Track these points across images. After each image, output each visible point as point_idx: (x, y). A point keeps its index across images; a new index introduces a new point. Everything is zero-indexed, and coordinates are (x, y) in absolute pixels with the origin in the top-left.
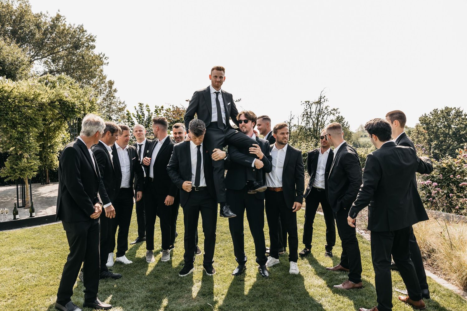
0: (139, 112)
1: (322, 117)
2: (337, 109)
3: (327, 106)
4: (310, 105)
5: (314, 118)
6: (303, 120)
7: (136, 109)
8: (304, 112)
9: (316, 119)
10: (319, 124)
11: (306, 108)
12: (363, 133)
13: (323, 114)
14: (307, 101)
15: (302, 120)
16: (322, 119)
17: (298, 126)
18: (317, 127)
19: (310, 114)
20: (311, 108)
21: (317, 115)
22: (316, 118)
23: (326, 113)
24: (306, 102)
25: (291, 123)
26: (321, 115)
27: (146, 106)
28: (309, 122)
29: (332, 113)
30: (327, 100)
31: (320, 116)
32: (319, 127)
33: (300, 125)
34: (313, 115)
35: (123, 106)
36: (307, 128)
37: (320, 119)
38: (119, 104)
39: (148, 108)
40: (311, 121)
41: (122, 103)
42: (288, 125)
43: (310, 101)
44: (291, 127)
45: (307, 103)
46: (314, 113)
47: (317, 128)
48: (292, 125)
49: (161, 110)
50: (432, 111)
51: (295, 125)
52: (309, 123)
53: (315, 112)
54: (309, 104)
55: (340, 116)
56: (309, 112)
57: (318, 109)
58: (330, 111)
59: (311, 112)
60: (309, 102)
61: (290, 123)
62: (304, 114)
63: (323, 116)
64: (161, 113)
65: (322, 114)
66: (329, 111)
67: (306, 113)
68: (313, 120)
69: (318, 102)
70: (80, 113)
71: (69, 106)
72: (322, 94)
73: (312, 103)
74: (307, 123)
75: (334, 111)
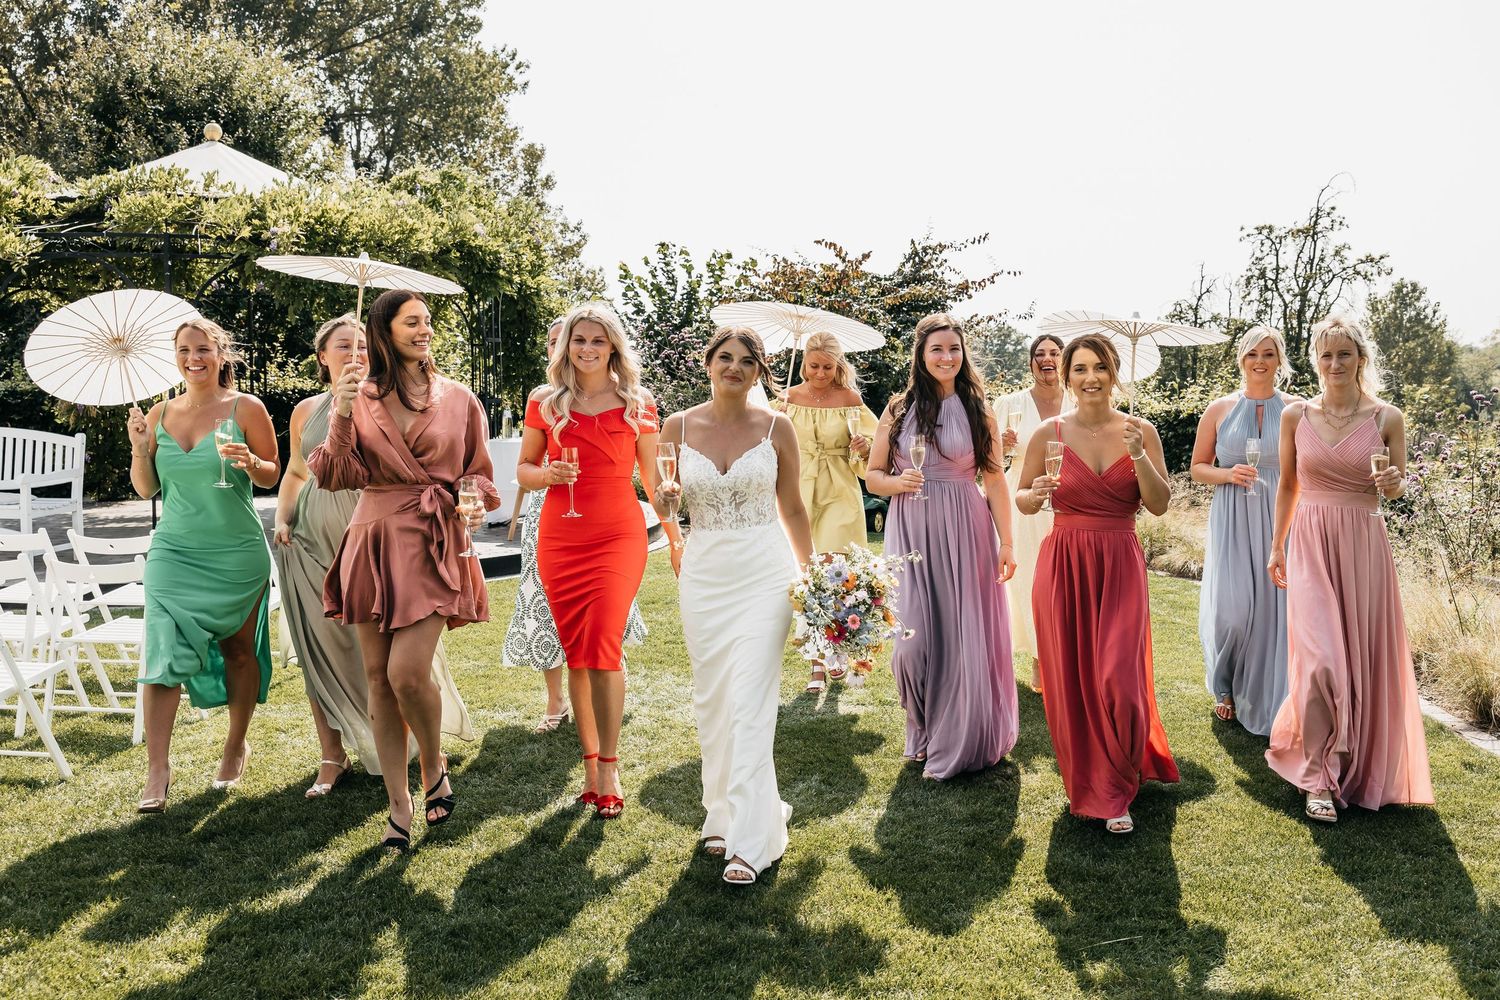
1: (1319, 287)
2: (1382, 258)
3: (1341, 245)
4: (1273, 243)
5: (1289, 291)
6: (1248, 298)
7: (647, 263)
8: (1250, 270)
9: (1296, 296)
10: (1309, 314)
11: (1258, 254)
13: (1326, 278)
14: (1265, 228)
15: (1244, 297)
16: (1321, 294)
17: (1229, 319)
18: (1300, 324)
19: (1274, 277)
20: (1277, 251)
21: (1301, 280)
22: (1297, 291)
23: (1335, 271)
24: (1260, 230)
25: (1200, 310)
26: (1317, 281)
28: (1271, 307)
29: (1358, 273)
30: (1341, 222)
31: (1314, 285)
32: (1306, 325)
33: (1235, 315)
34: (1287, 281)
35: (576, 238)
37: (1313, 295)
38: (562, 232)
39: (687, 261)
40: (1277, 302)
41: (572, 228)
43: (1276, 225)
45: (1265, 232)
46: (1290, 273)
47: (1300, 328)
48: (1204, 315)
51: (1215, 319)
52: (1268, 310)
53: (1292, 266)
54: (1272, 236)
56: (1270, 267)
57: (1305, 258)
58: (1355, 266)
59: (1277, 268)
60: (1271, 229)
61: (1196, 310)
62: (1250, 274)
63: (1325, 286)
65: (1323, 278)
66: (1347, 263)
67: (1257, 273)
68: (1283, 300)
69: (1307, 229)
70: (510, 281)
71: (483, 261)
72: (1322, 200)
73: (1282, 234)
74: (1263, 312)
75: (1370, 264)
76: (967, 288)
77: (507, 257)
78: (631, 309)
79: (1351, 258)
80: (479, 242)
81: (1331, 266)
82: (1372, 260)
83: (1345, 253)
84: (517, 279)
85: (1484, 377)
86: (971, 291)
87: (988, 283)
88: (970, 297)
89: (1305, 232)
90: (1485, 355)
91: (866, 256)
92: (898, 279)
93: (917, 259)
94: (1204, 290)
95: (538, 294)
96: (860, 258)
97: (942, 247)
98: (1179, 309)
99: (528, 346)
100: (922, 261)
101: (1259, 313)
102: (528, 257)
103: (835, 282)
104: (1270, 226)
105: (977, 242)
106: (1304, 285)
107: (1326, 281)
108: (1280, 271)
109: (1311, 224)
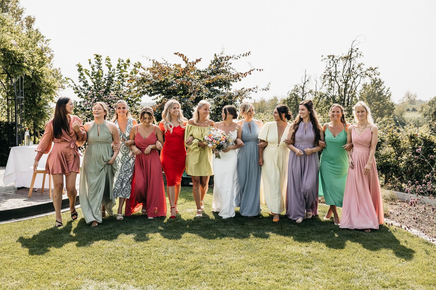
0: (95, 68)
1: (352, 79)
2: (376, 68)
3: (360, 63)
4: (334, 62)
5: (341, 81)
6: (325, 84)
7: (90, 63)
8: (326, 72)
9: (344, 83)
10: (348, 90)
11: (329, 66)
12: (411, 105)
14: (331, 56)
15: (323, 83)
16: (353, 83)
17: (316, 92)
18: (345, 94)
19: (335, 76)
20: (336, 65)
21: (345, 77)
22: (344, 81)
23: (358, 73)
24: (329, 57)
25: (305, 88)
26: (351, 77)
27: (107, 59)
29: (367, 74)
30: (360, 54)
33: (318, 90)
34: (340, 77)
36: (329, 96)
37: (349, 82)
39: (109, 63)
40: (336, 85)
42: (301, 90)
43: (336, 55)
44: (305, 94)
45: (331, 58)
46: (341, 74)
47: (345, 96)
48: (306, 90)
49: (127, 66)
51: (311, 92)
52: (333, 88)
53: (342, 71)
55: (378, 79)
56: (333, 72)
57: (347, 68)
58: (366, 72)
60: (334, 57)
61: (303, 88)
62: (325, 74)
63: (354, 79)
64: (126, 70)
65: (353, 76)
66: (363, 70)
67: (328, 74)
68: (338, 85)
69: (348, 57)
70: (28, 69)
71: (15, 58)
72: (353, 45)
73: (338, 58)
74: (330, 89)
75: (371, 71)
76: (239, 76)
77: (27, 57)
78: (82, 84)
79: (364, 68)
80: (13, 48)
82: (372, 70)
83: (362, 66)
84: (32, 68)
85: (401, 115)
86: (240, 78)
87: (248, 74)
88: (240, 80)
90: (400, 107)
91: (198, 61)
92: (209, 72)
93: (217, 63)
94: (307, 80)
95: (42, 76)
96: (195, 61)
97: (228, 58)
98: (296, 88)
99: (37, 100)
100: (220, 64)
102: (37, 58)
103: (183, 72)
104: (332, 55)
105: (245, 55)
106: (346, 79)
107: (355, 77)
108: (337, 73)
109: (349, 55)
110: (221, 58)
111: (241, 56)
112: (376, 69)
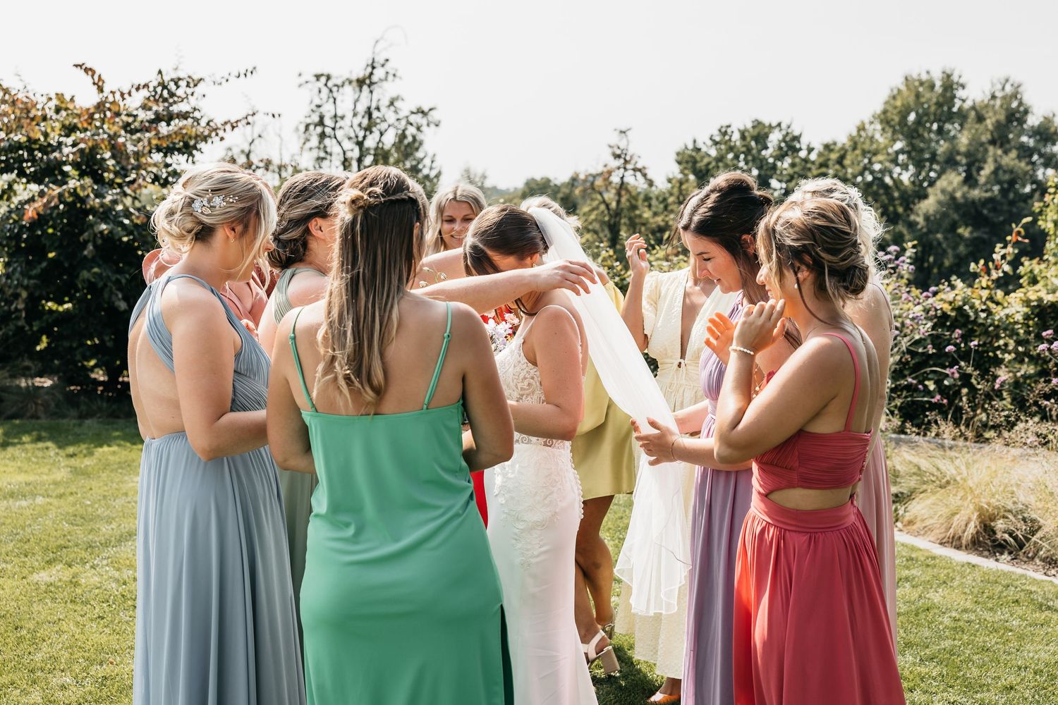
1: (376, 135)
2: (431, 110)
3: (394, 95)
4: (331, 91)
5: (350, 138)
6: (308, 145)
8: (310, 116)
9: (355, 144)
11: (319, 103)
14: (322, 75)
15: (304, 143)
19: (332, 125)
20: (335, 99)
21: (357, 129)
22: (355, 140)
23: (389, 121)
24: (318, 77)
26: (374, 129)
28: (330, 155)
29: (411, 124)
30: (394, 75)
31: (371, 133)
34: (345, 130)
37: (370, 143)
40: (336, 149)
43: (333, 73)
45: (323, 79)
46: (348, 121)
50: (716, 132)
52: (328, 157)
53: (349, 115)
56: (328, 115)
57: (361, 108)
58: (407, 117)
59: (335, 116)
60: (328, 77)
61: (248, 155)
62: (309, 121)
63: (382, 134)
65: (378, 126)
66: (402, 114)
67: (316, 119)
68: (342, 148)
69: (363, 78)
72: (376, 51)
73: (339, 82)
74: (323, 159)
75: (420, 115)
81: (386, 117)
82: (422, 112)
83: (398, 104)
87: (239, 124)
88: (221, 139)
89: (361, 83)
94: (256, 135)
97: (194, 83)
100: (172, 95)
101: (320, 159)
104: (326, 72)
105: (242, 76)
106: (361, 134)
107: (383, 130)
108: (338, 119)
109: (367, 74)
110: (176, 82)
111: (232, 79)
112: (431, 113)
